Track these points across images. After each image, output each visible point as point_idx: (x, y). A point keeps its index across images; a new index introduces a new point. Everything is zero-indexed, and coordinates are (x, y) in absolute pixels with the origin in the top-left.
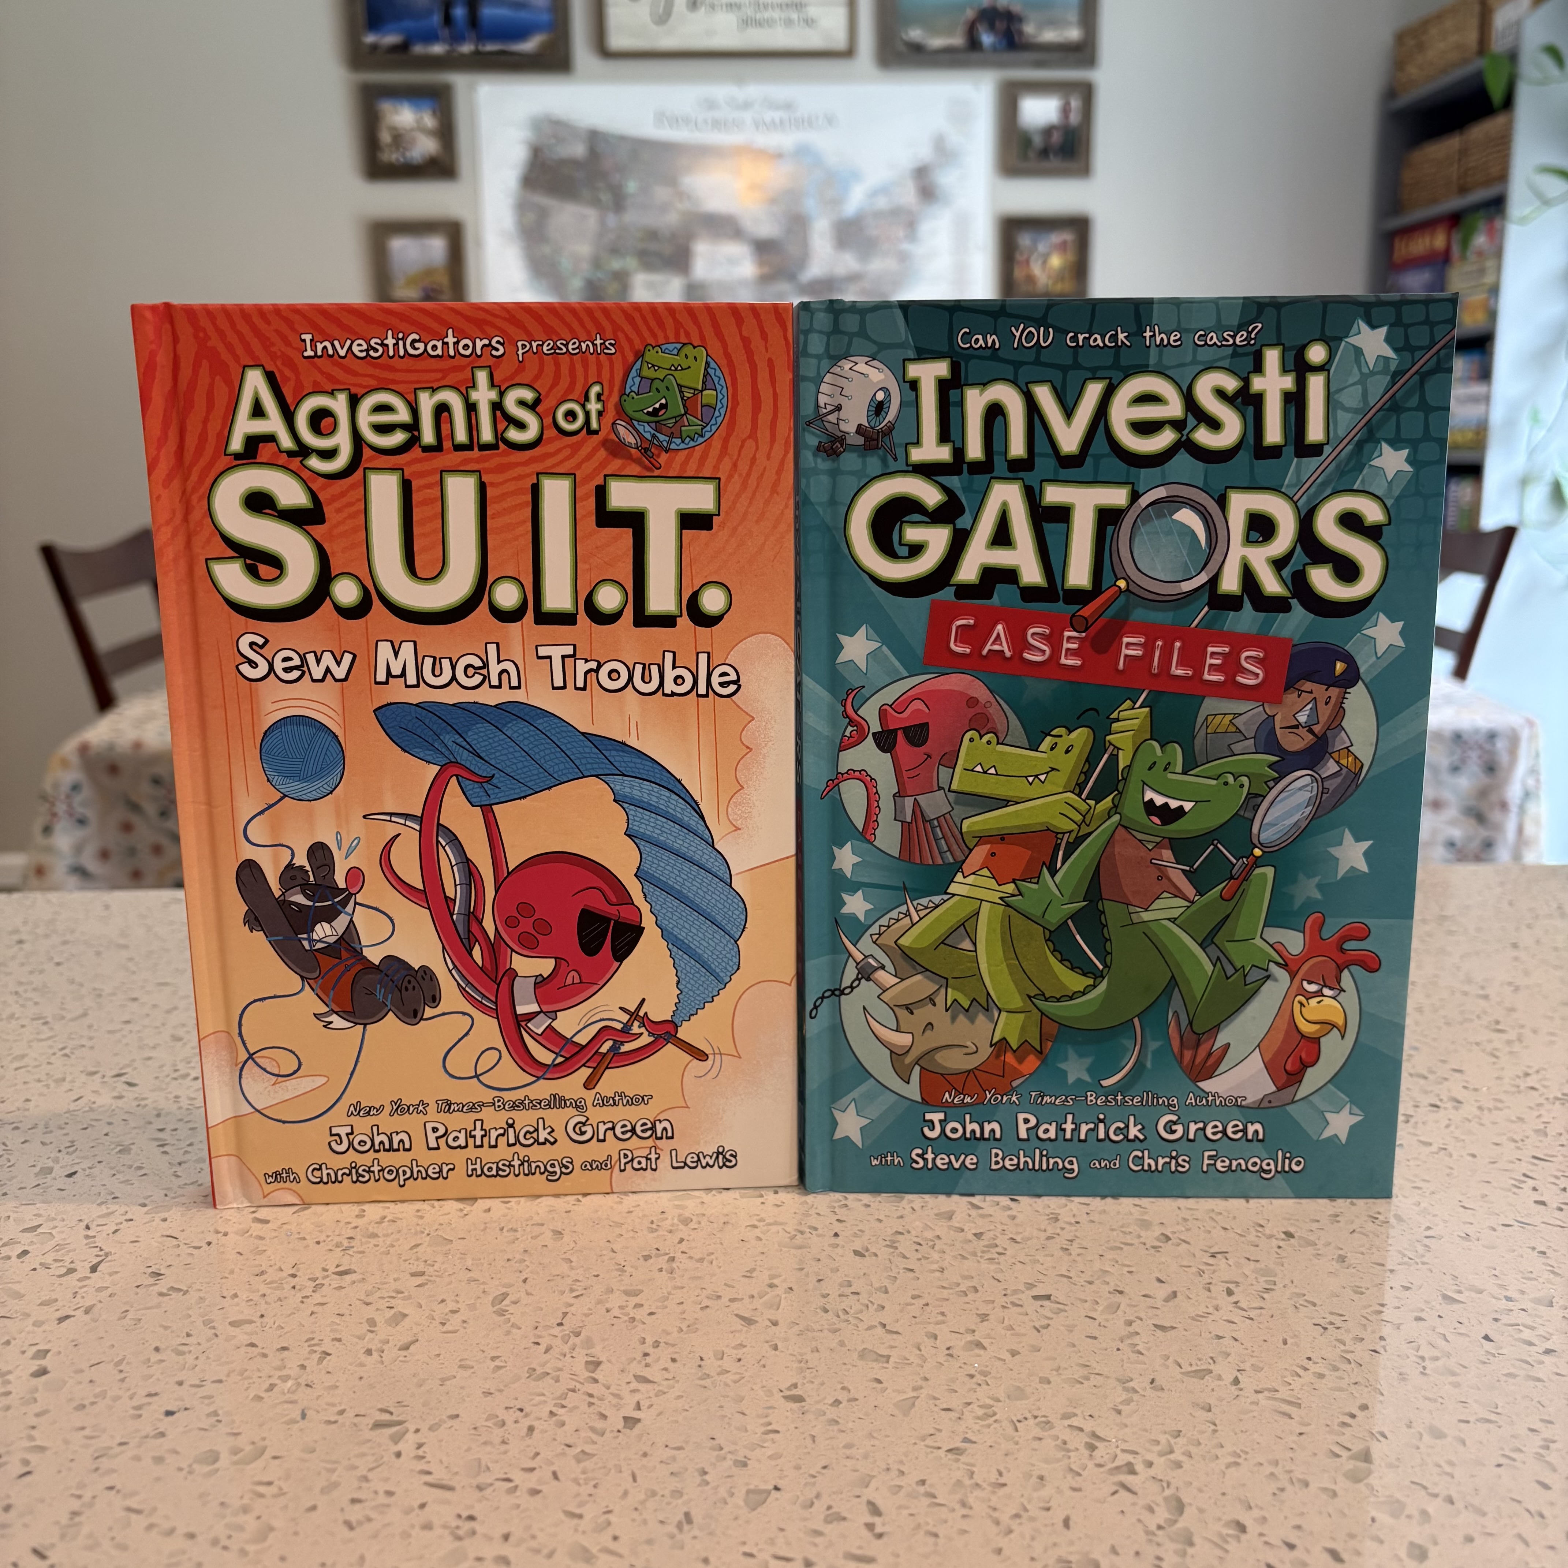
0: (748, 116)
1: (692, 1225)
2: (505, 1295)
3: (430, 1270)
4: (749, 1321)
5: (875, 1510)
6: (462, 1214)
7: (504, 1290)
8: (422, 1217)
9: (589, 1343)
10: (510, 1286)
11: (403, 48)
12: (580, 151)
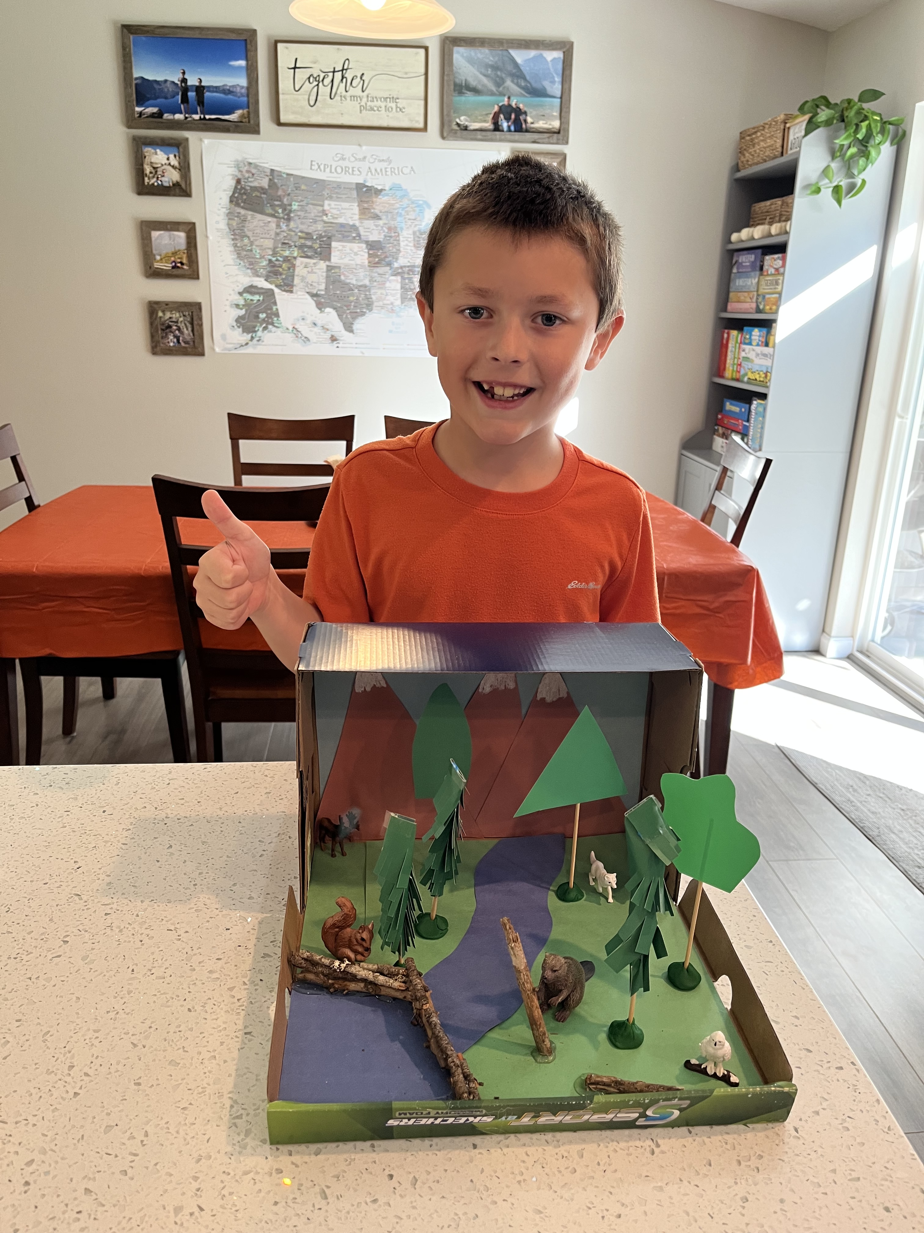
0: (364, 166)
1: (132, 995)
2: (49, 1032)
3: (24, 1018)
4: (135, 1045)
5: (146, 1135)
6: (43, 987)
7: (48, 1029)
8: (27, 989)
9: (73, 1057)
10: (52, 1027)
11: (158, 115)
12: (265, 183)
